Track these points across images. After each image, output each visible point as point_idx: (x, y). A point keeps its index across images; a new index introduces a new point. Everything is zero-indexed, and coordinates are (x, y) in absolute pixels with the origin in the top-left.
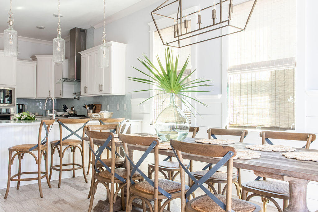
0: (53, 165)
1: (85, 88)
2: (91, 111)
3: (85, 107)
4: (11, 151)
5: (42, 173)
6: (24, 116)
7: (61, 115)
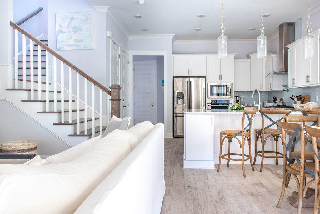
0: (258, 151)
1: (293, 80)
2: (299, 102)
3: (293, 99)
4: (222, 134)
5: (245, 155)
6: (236, 106)
7: (270, 106)
